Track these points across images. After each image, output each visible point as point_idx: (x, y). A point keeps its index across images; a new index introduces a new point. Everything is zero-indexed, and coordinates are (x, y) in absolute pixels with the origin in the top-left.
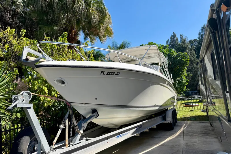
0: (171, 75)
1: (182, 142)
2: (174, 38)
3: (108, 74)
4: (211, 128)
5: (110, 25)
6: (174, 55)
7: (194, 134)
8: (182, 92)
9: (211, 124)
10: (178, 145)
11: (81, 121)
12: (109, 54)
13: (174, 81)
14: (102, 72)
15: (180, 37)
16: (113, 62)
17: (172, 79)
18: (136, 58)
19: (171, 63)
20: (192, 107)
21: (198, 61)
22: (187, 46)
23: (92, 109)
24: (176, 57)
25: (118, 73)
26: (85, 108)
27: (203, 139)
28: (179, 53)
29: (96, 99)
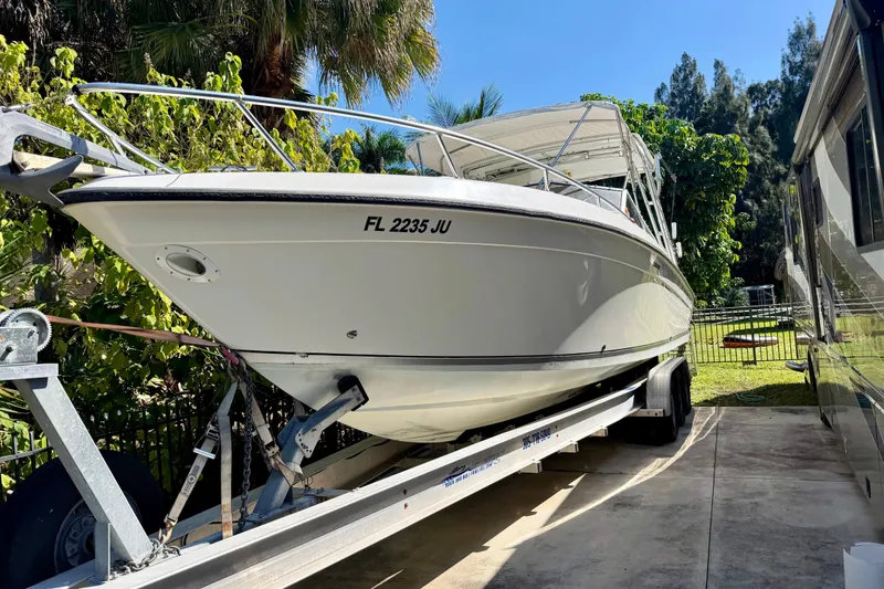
0: (674, 225)
1: (707, 492)
2: (686, 78)
3: (399, 228)
4: (823, 435)
5: (427, 23)
6: (689, 147)
7: (759, 460)
8: (716, 292)
9: (824, 419)
10: (694, 507)
11: (294, 423)
12: (418, 145)
13: (683, 250)
14: (370, 218)
15: (713, 71)
16: (439, 175)
17: (675, 241)
18: (531, 160)
19: (674, 177)
20: (751, 350)
21: (781, 168)
22: (739, 108)
23: (336, 377)
24: (696, 155)
25: (441, 223)
26: (305, 370)
27: (792, 481)
28: (709, 135)
29: (353, 334)
